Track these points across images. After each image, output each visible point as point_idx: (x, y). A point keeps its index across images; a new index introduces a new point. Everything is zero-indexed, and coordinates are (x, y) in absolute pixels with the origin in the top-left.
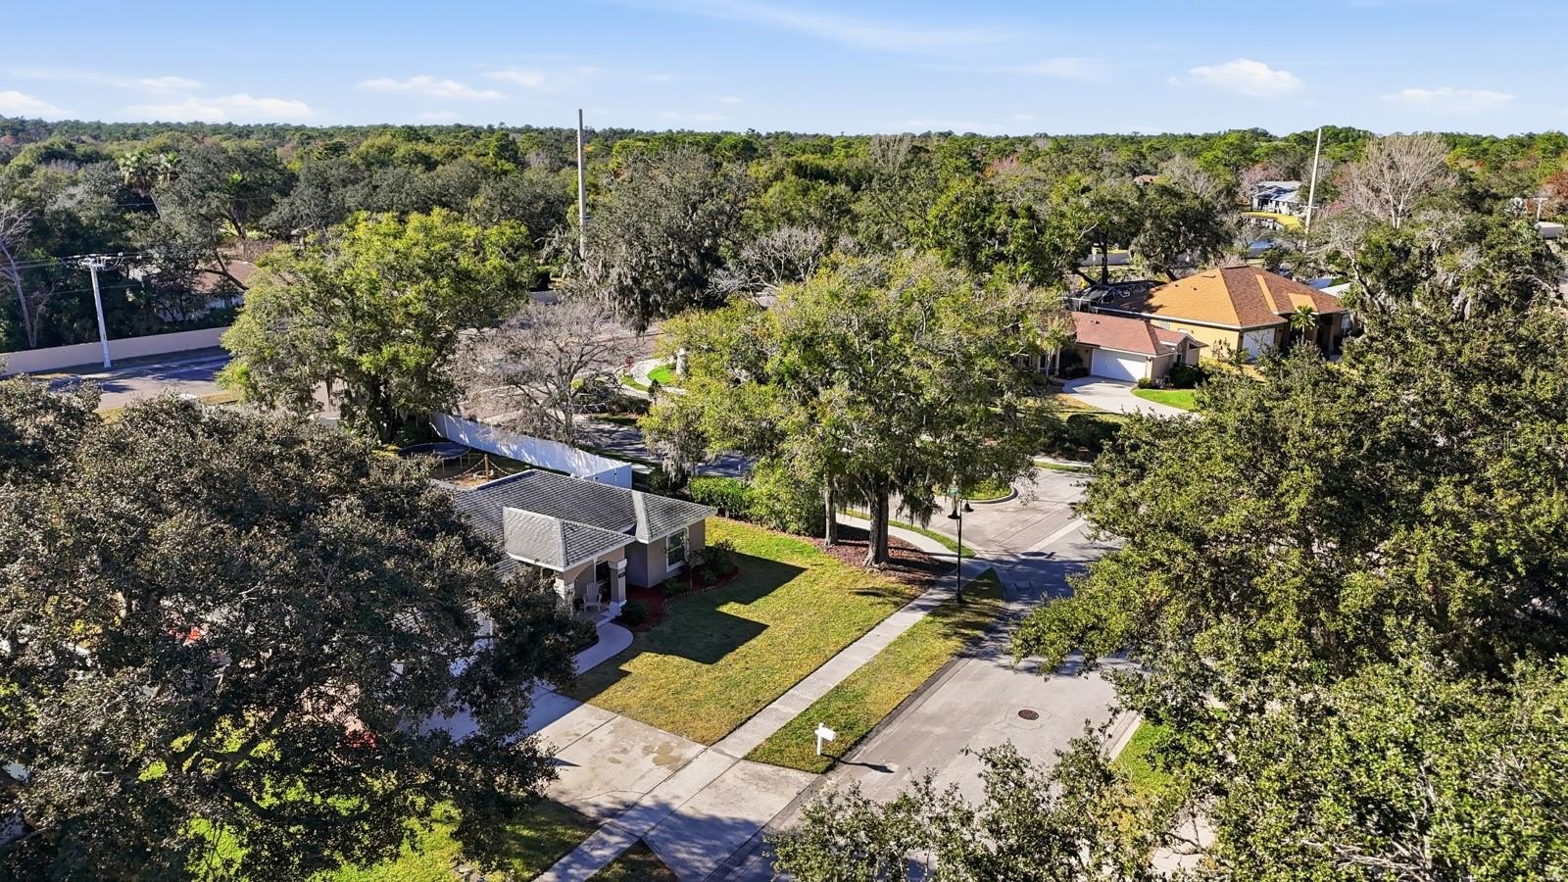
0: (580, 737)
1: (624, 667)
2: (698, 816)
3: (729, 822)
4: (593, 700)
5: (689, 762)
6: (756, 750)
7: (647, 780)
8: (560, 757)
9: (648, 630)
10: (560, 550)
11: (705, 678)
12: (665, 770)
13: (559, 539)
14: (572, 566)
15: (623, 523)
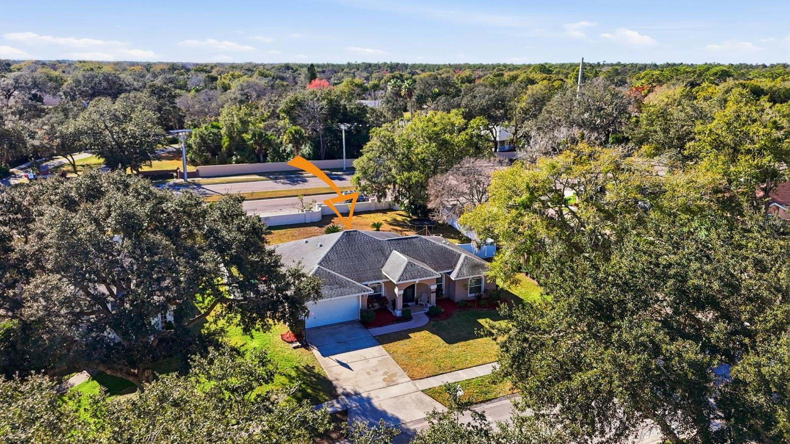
0: (365, 359)
1: (410, 335)
2: (379, 409)
3: (390, 415)
4: (384, 345)
5: (398, 384)
6: (430, 389)
7: (373, 386)
8: (349, 365)
9: (437, 321)
10: (400, 274)
11: (440, 350)
12: (384, 384)
13: (402, 269)
14: (401, 282)
15: (448, 268)
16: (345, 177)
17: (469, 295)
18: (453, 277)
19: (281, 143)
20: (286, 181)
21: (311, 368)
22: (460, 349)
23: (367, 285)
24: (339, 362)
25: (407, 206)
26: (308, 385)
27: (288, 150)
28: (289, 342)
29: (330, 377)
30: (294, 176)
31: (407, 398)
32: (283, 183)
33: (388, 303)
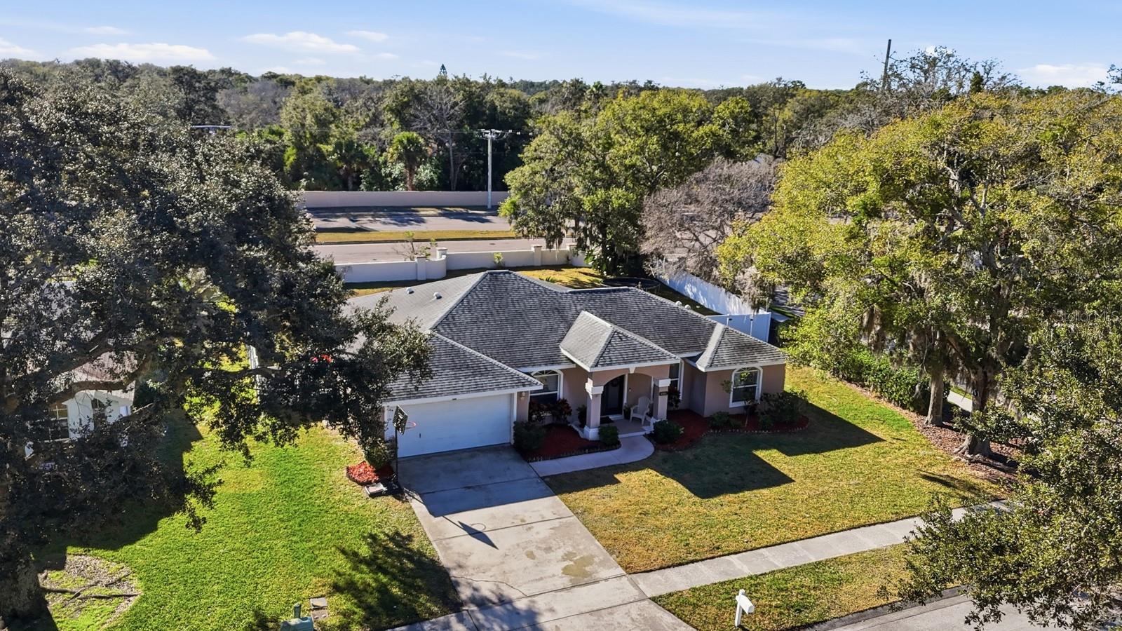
0: (523, 523)
1: (617, 476)
4: (565, 496)
5: (596, 582)
6: (671, 595)
7: (540, 584)
8: (490, 535)
9: (671, 451)
10: (597, 353)
11: (685, 510)
12: (565, 581)
13: (602, 344)
14: (600, 369)
15: (691, 349)
16: (489, 218)
17: (732, 405)
18: (702, 365)
19: (385, 163)
20: (388, 220)
21: (404, 538)
22: (726, 509)
23: (528, 374)
24: (465, 527)
25: (599, 259)
26: (394, 577)
27: (396, 173)
28: (362, 484)
29: (445, 561)
30: (404, 213)
31: (619, 616)
32: (384, 223)
33: (569, 413)
